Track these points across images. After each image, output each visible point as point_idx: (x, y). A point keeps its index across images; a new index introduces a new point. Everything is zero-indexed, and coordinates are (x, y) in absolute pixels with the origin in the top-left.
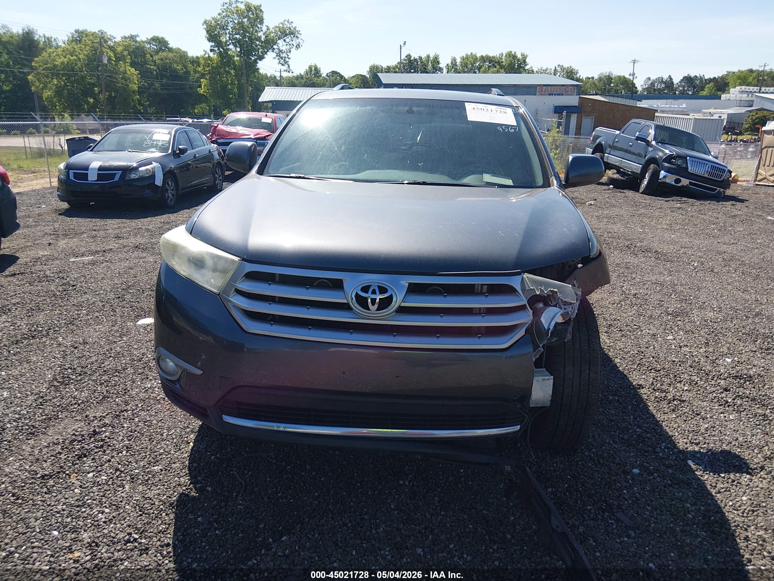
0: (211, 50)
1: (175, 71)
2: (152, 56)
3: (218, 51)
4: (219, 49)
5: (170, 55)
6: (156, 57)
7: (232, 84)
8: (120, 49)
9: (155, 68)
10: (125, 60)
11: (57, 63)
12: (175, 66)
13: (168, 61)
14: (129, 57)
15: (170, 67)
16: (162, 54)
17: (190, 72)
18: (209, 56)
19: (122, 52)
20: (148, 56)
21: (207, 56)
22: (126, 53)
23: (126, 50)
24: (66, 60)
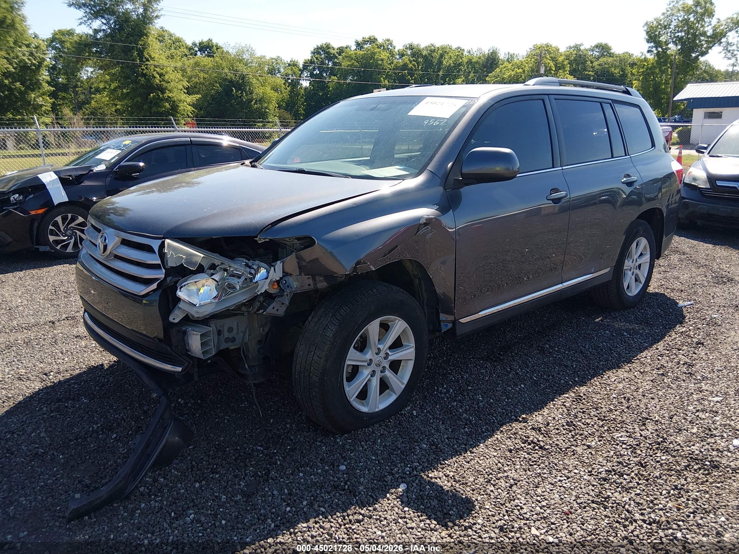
0: (649, 51)
1: (612, 74)
2: (592, 62)
3: (655, 52)
4: (657, 49)
5: (610, 60)
6: (596, 64)
7: (666, 83)
8: (561, 59)
9: (593, 74)
10: (564, 68)
11: (505, 76)
12: (613, 69)
13: (606, 66)
14: (569, 65)
15: (608, 72)
16: (602, 60)
17: (627, 75)
18: (645, 58)
19: (563, 62)
20: (589, 63)
21: (643, 57)
22: (566, 62)
23: (567, 59)
24: (513, 73)
